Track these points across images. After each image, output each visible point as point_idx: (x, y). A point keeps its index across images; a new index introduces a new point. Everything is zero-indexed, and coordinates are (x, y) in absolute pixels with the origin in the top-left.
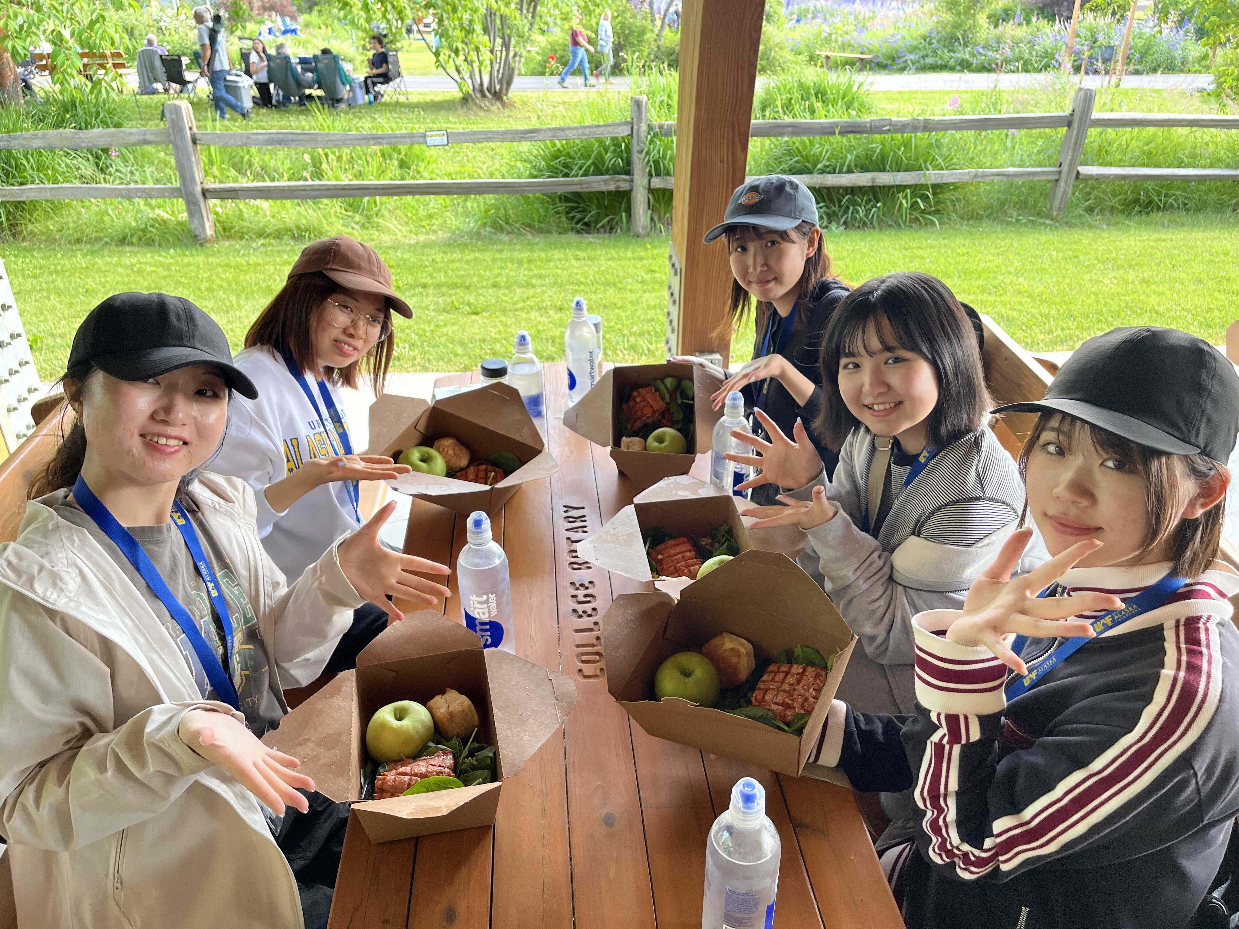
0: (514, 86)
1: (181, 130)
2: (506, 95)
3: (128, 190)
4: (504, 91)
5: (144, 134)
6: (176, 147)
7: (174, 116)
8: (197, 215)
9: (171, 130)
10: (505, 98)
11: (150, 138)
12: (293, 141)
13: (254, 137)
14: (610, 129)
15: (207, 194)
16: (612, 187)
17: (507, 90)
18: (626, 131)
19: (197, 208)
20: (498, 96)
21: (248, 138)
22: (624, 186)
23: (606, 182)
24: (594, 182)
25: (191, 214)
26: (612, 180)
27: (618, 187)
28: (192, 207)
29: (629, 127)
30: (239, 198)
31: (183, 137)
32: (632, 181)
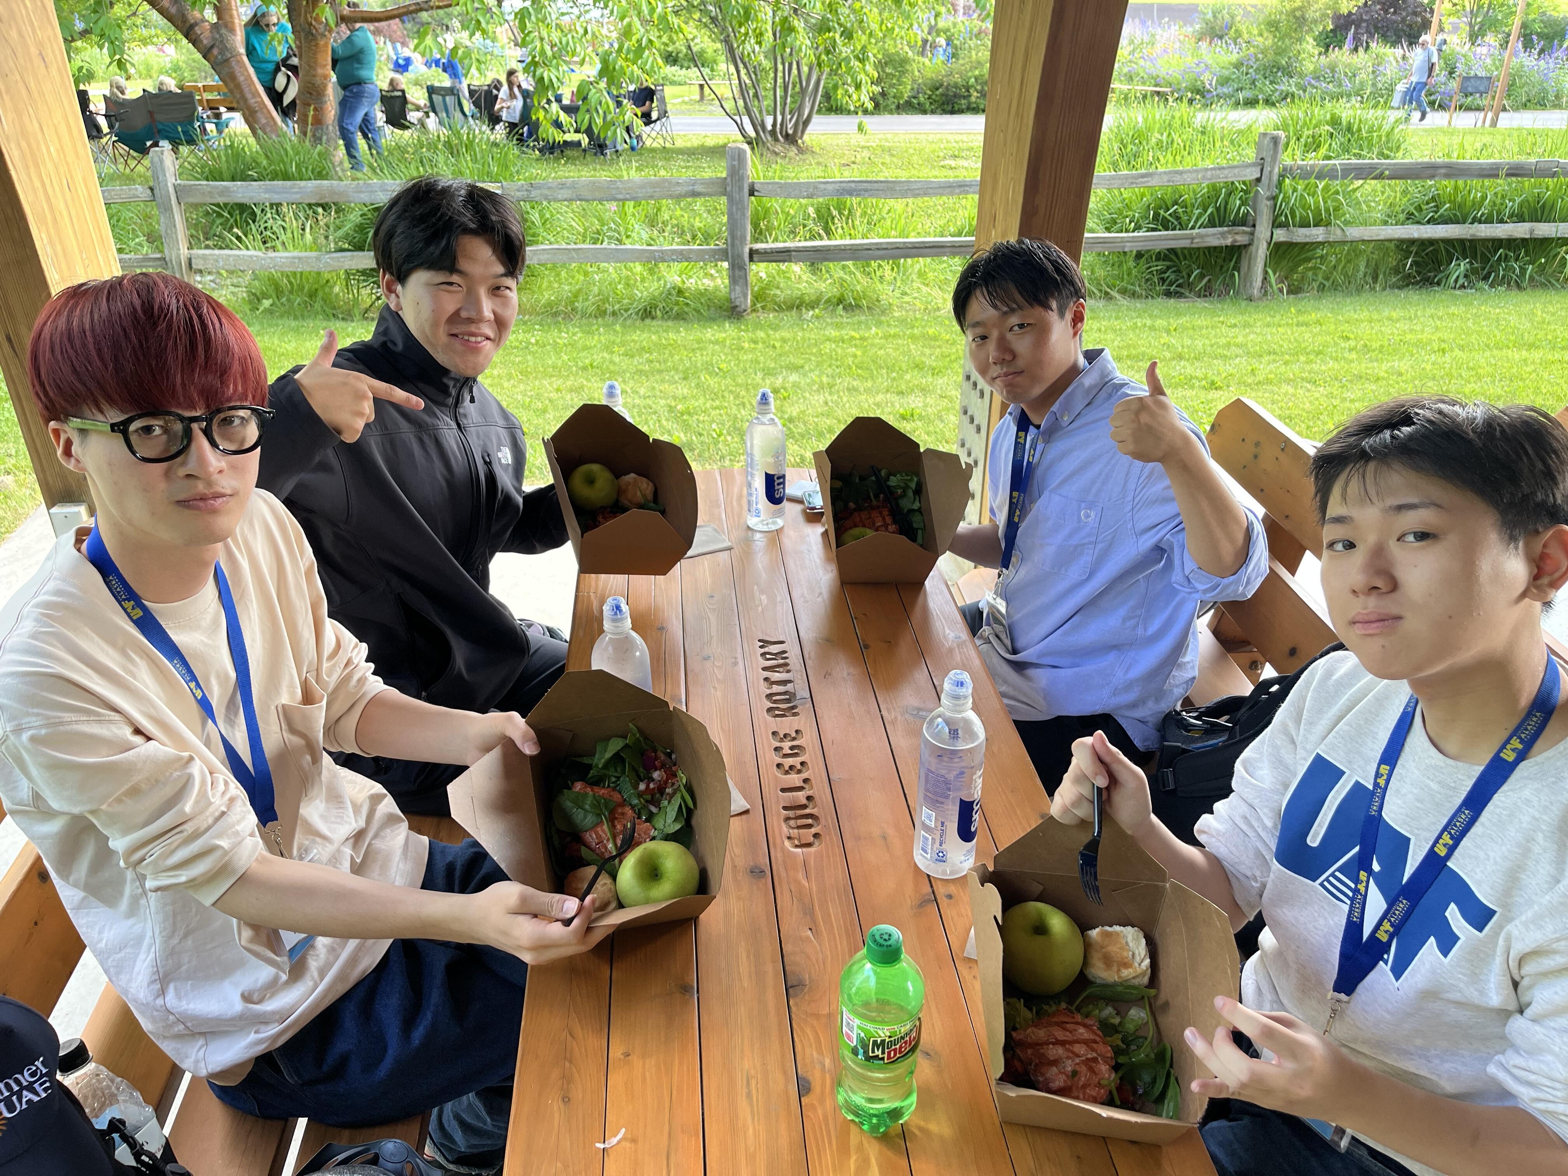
0: (810, 128)
1: (741, 179)
2: (801, 138)
3: (662, 252)
4: (799, 134)
5: (693, 185)
6: (731, 201)
7: (736, 163)
8: (741, 281)
9: (729, 180)
10: (800, 141)
11: (699, 188)
12: (866, 190)
13: (822, 186)
14: (1236, 171)
15: (755, 257)
16: (1229, 241)
17: (803, 132)
18: (1253, 174)
19: (742, 273)
20: (791, 139)
21: (815, 188)
22: (1242, 239)
23: (1223, 234)
24: (1207, 236)
25: (733, 280)
26: (1229, 232)
27: (1235, 241)
28: (737, 272)
29: (1259, 169)
30: (790, 261)
31: (741, 188)
32: (1252, 234)
